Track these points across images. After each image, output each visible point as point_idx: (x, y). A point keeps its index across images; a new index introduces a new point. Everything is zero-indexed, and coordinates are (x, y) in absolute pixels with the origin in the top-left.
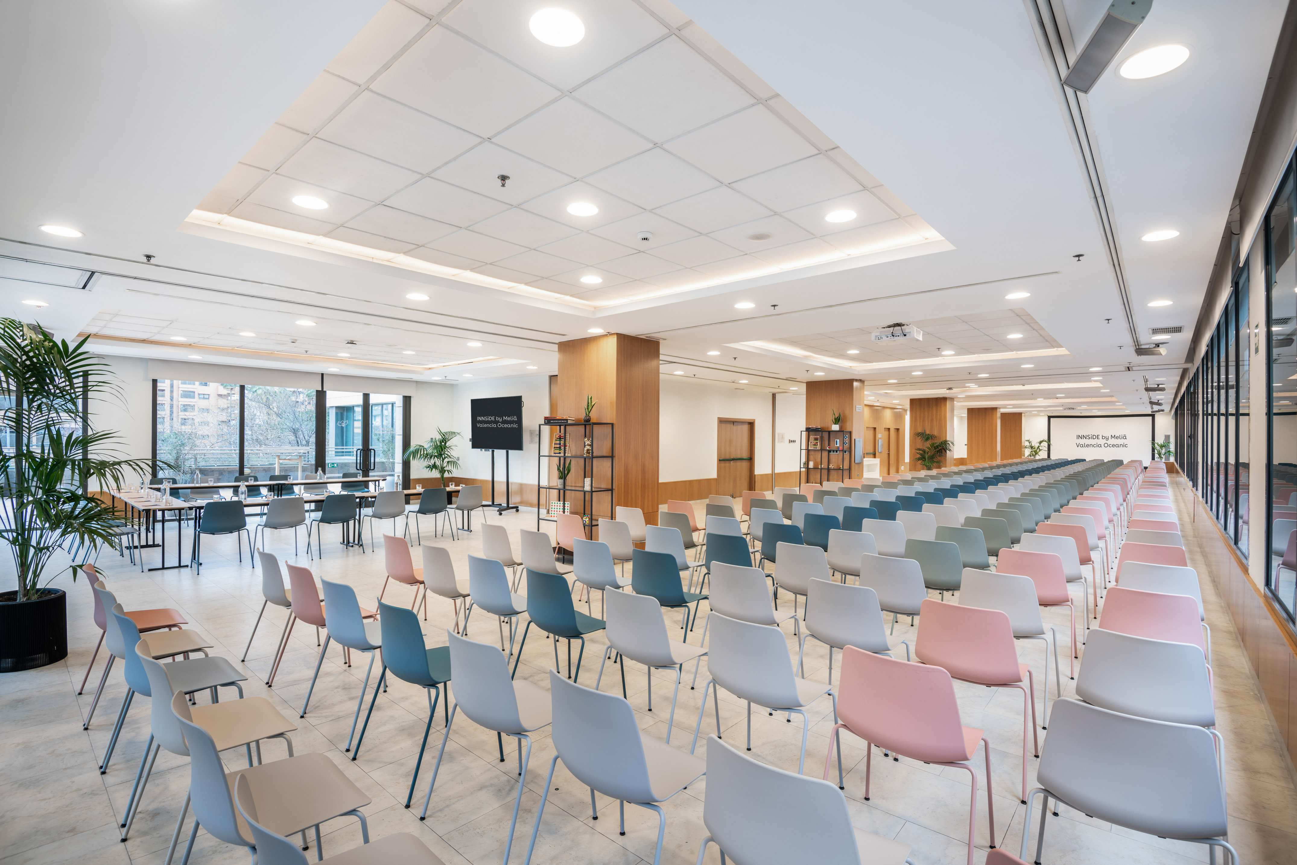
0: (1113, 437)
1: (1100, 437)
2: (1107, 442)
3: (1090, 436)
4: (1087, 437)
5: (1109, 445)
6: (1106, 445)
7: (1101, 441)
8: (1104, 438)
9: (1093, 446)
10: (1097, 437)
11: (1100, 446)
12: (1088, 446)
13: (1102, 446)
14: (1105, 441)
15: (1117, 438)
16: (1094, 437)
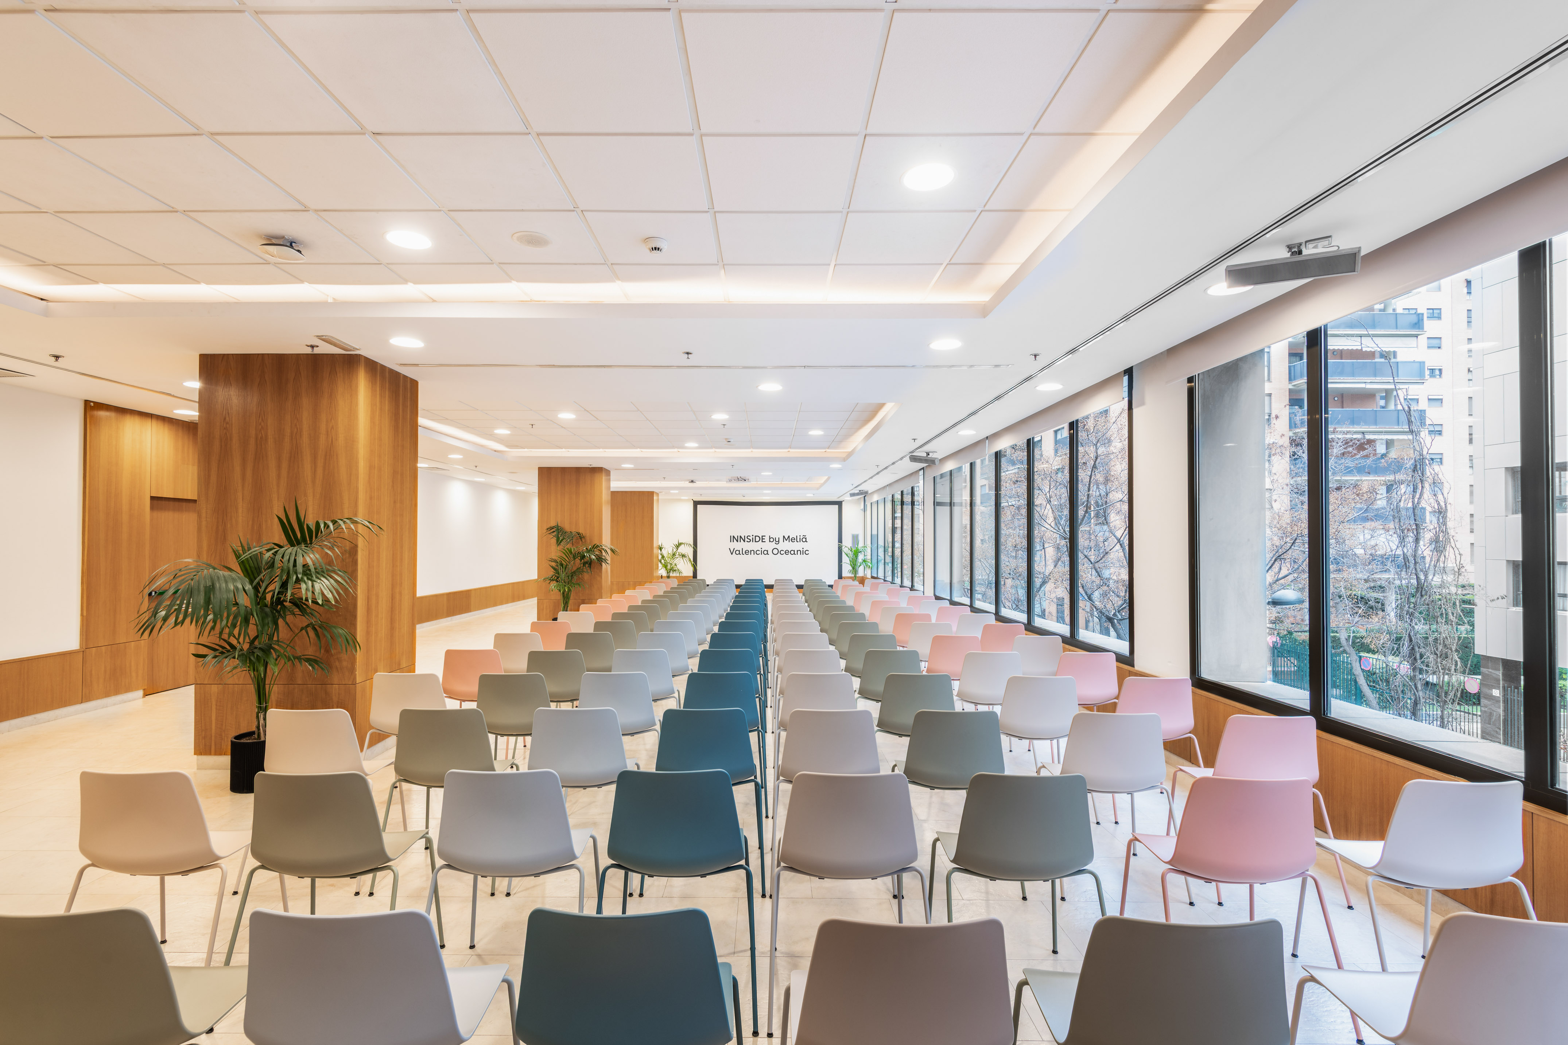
0: (786, 539)
1: (767, 539)
2: (776, 546)
3: (751, 538)
4: (746, 540)
5: (779, 552)
6: (775, 551)
7: (769, 546)
8: (772, 540)
9: (755, 552)
10: (762, 539)
11: (766, 552)
12: (747, 552)
13: (770, 552)
14: (773, 545)
15: (792, 540)
16: (757, 539)
